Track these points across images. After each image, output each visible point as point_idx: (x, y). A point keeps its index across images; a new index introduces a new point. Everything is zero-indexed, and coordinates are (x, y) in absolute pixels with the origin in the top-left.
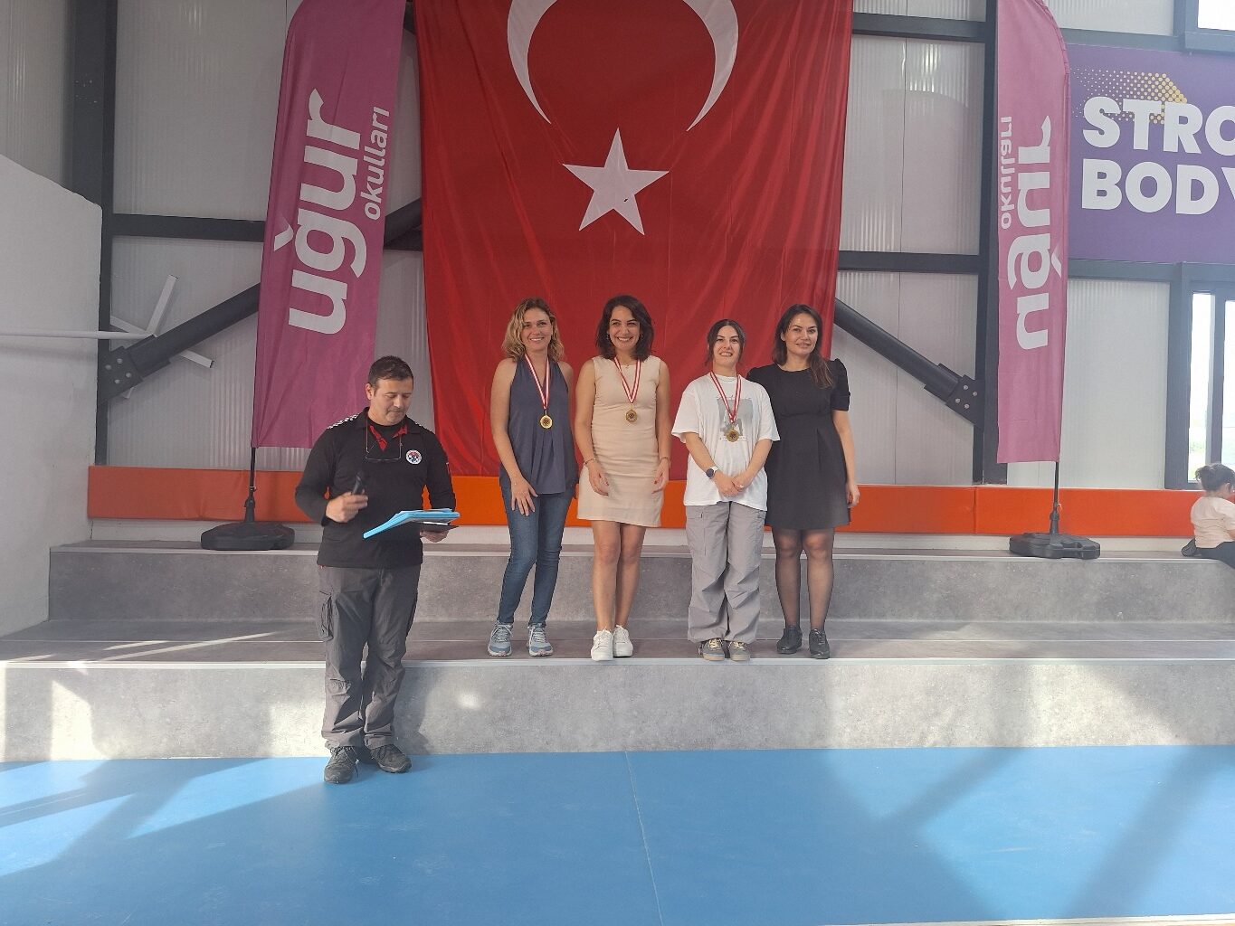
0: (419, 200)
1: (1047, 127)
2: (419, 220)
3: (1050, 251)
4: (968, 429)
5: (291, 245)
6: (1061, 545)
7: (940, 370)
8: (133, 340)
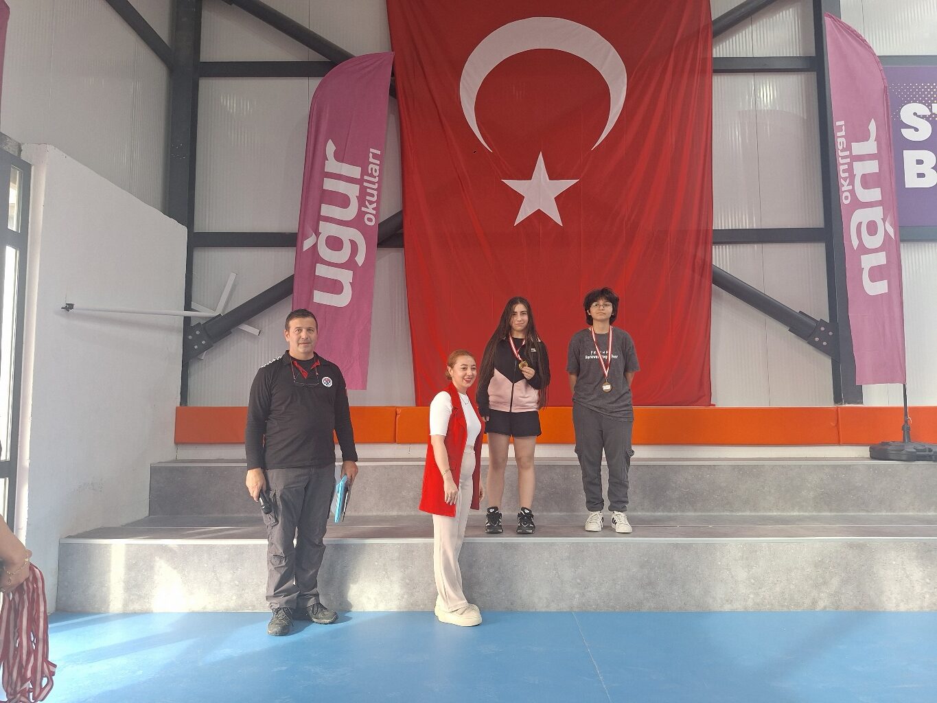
0: (401, 212)
1: (872, 127)
2: (401, 226)
3: (884, 220)
4: (827, 362)
5: (315, 246)
6: (915, 450)
7: (800, 316)
8: (206, 318)
